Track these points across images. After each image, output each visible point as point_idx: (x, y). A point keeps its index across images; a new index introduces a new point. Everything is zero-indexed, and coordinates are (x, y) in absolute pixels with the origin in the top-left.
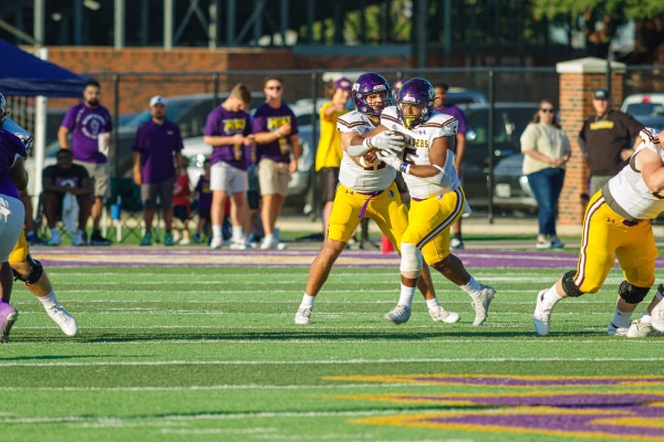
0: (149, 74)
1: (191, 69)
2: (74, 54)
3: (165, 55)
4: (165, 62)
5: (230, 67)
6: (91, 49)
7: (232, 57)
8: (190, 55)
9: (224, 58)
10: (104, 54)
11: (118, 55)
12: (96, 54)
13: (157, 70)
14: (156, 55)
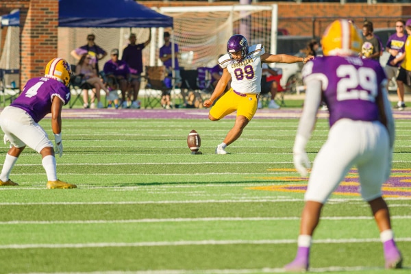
0: (359, 17)
1: (382, 15)
2: (318, 7)
3: (367, 7)
4: (368, 11)
5: (403, 14)
6: (327, 4)
7: (404, 8)
8: (381, 7)
9: (400, 8)
10: (335, 7)
11: (342, 7)
12: (330, 7)
13: (363, 15)
14: (362, 7)
